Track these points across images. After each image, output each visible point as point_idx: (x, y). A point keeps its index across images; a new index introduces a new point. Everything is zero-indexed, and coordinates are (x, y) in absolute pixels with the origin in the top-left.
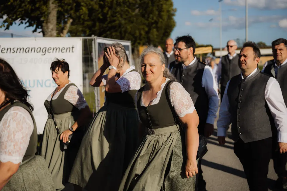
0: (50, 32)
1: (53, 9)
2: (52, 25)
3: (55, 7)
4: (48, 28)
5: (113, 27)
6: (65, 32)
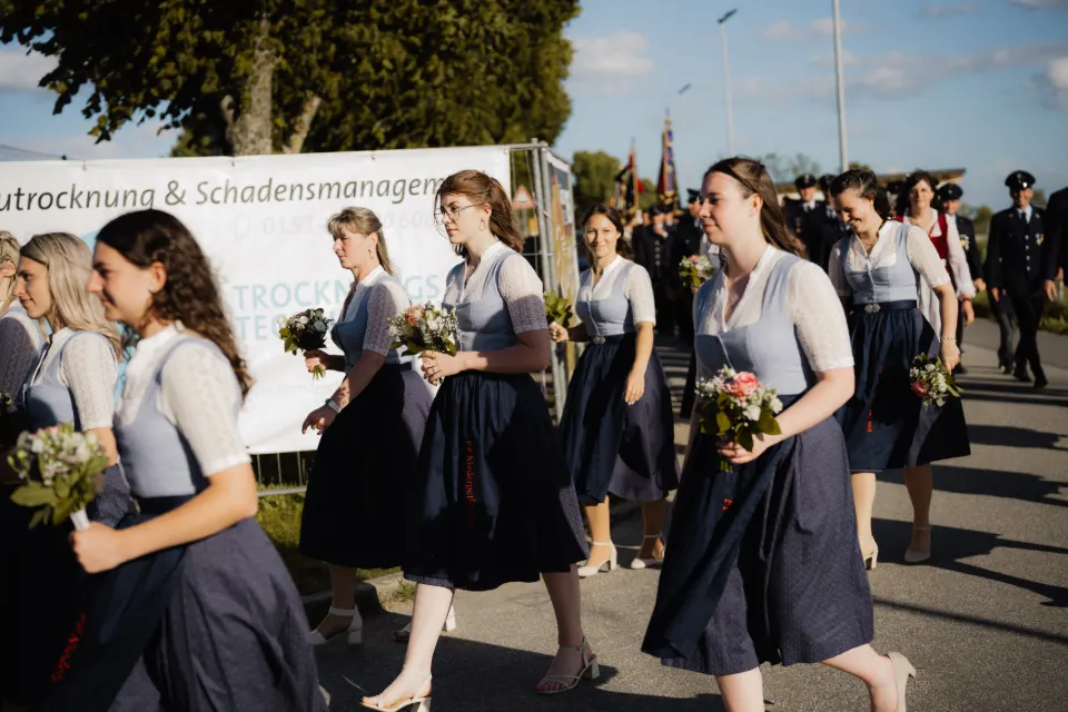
2: (258, 119)
4: (244, 130)
5: (411, 124)
6: (298, 140)
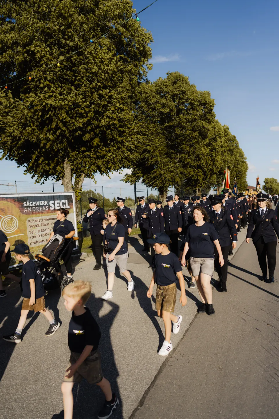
3: (68, 166)
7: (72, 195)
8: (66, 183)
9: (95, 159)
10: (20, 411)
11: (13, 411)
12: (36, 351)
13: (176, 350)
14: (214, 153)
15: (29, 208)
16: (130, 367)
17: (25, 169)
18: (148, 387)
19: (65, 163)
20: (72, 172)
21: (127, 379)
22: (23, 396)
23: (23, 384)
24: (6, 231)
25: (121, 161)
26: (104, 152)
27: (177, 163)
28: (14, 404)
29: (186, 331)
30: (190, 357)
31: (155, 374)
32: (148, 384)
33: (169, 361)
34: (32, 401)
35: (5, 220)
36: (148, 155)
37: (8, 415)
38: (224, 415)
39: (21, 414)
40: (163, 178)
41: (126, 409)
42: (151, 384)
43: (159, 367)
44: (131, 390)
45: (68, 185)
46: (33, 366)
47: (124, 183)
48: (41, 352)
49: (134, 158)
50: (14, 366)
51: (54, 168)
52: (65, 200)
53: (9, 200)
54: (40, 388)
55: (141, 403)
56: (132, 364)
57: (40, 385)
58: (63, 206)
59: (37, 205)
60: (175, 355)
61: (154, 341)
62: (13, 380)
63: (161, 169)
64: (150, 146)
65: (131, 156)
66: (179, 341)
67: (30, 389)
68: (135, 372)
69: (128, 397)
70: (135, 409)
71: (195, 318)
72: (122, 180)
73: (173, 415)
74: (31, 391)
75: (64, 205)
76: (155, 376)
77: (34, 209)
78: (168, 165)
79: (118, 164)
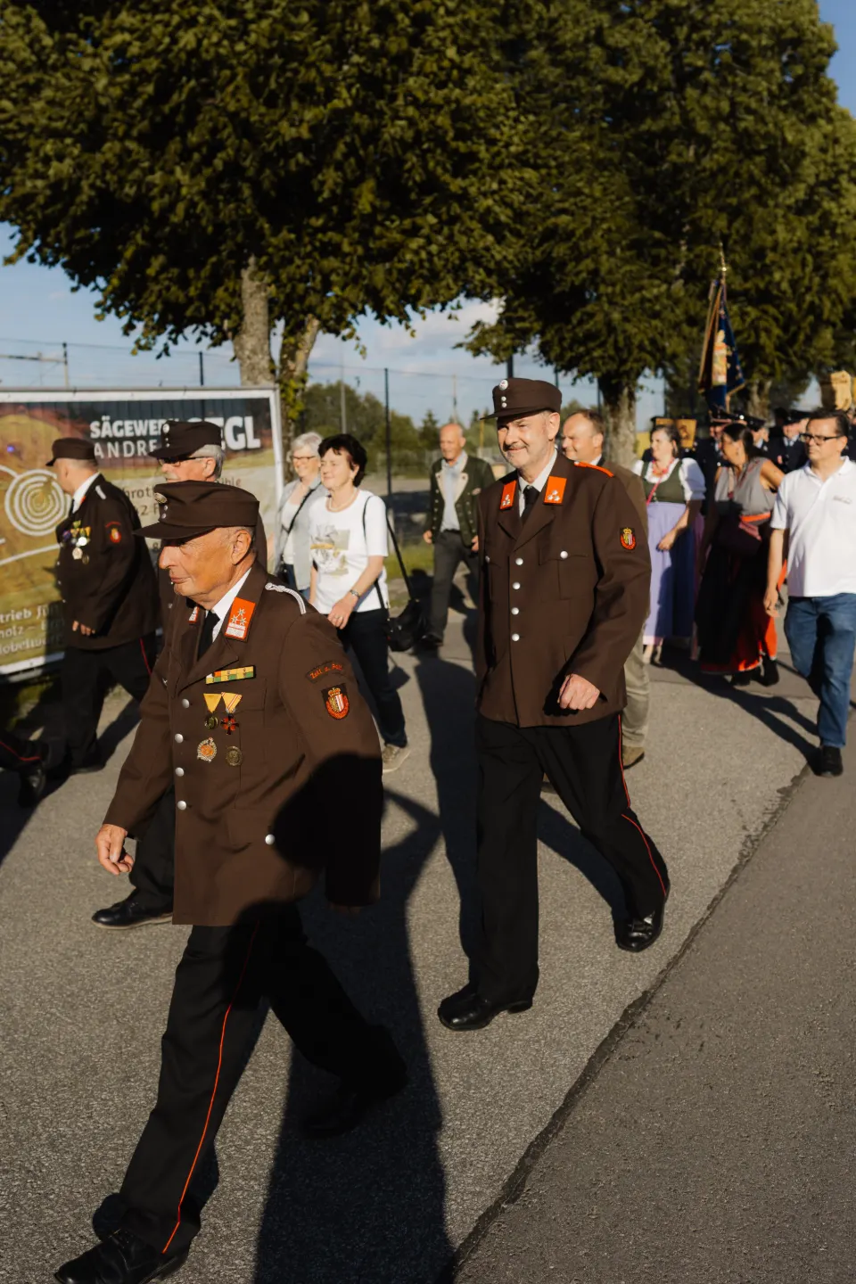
0: (249, 358)
1: (251, 295)
3: (258, 287)
7: (267, 400)
8: (247, 353)
9: (360, 260)
10: (68, 1183)
11: (44, 1180)
12: (129, 971)
13: (654, 1001)
14: (825, 243)
15: (109, 445)
16: (474, 1051)
17: (98, 297)
18: (541, 1133)
19: (245, 274)
20: (270, 311)
21: (461, 1097)
22: (77, 1131)
23: (80, 1086)
24: (27, 528)
25: (458, 271)
26: (398, 237)
27: (677, 278)
28: (48, 1158)
29: (695, 931)
30: (706, 1028)
31: (567, 1083)
32: (540, 1121)
33: (622, 1038)
34: (111, 1149)
35: (22, 486)
36: (561, 250)
37: (25, 1195)
38: (835, 1262)
39: (71, 1192)
40: (621, 338)
41: (454, 1207)
42: (552, 1124)
43: (586, 1060)
44: (475, 1136)
45: (256, 359)
46: (115, 1022)
47: (469, 354)
48: (144, 976)
49: (510, 257)
50: (48, 1020)
51: (205, 297)
52: (243, 415)
53: (38, 413)
54: (140, 1106)
55: (514, 1189)
56: (480, 1042)
57: (142, 1094)
58: (236, 439)
59: (138, 434)
60: (648, 1017)
61: (567, 961)
62: (45, 1070)
63: (611, 303)
64: (572, 214)
65: (498, 253)
66: (664, 966)
67: (105, 1105)
68: (491, 1070)
69: (463, 1163)
70: (489, 1210)
71: (731, 881)
72: (460, 345)
73: (635, 1242)
74: (108, 1113)
75: (241, 437)
76: (566, 1091)
77: (129, 447)
78: (641, 288)
79: (444, 283)
